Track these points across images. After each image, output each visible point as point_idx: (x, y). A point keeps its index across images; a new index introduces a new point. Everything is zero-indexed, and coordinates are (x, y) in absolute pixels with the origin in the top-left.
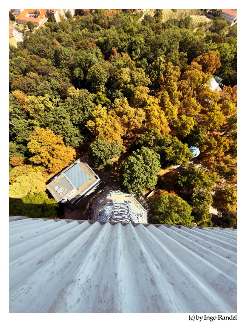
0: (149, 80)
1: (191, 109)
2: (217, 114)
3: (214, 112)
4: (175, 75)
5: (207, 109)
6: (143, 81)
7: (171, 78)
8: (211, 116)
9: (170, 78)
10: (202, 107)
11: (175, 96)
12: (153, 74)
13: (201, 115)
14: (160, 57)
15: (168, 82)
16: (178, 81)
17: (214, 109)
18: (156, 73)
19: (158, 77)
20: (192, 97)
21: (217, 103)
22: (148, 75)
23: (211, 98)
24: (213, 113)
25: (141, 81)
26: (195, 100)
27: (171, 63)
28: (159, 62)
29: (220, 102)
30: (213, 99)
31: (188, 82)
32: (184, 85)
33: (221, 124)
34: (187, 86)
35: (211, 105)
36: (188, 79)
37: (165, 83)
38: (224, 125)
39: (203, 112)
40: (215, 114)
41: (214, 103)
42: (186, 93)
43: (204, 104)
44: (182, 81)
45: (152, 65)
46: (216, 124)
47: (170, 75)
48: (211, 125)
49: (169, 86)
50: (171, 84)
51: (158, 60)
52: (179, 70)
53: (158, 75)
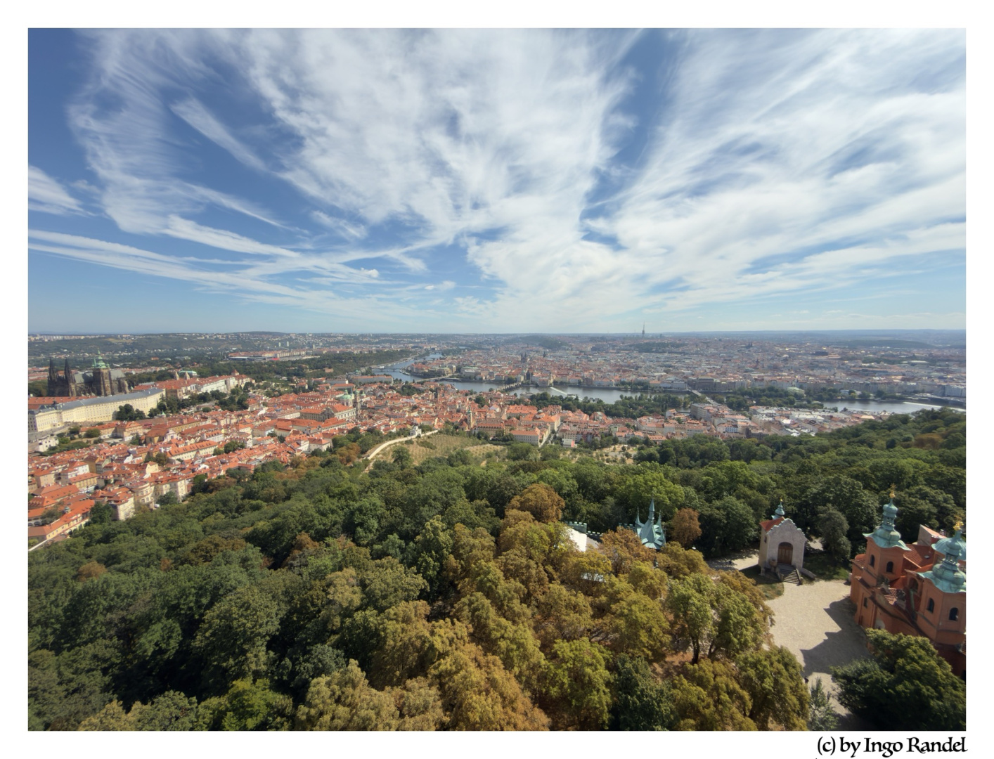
0: (420, 580)
1: (568, 615)
2: (635, 603)
3: (622, 599)
4: (483, 548)
5: (603, 598)
6: (402, 589)
7: (476, 556)
8: (626, 611)
9: (473, 558)
10: (590, 599)
11: (505, 596)
12: (426, 561)
13: (600, 621)
14: (431, 521)
15: (473, 565)
16: (495, 557)
17: (618, 592)
18: (432, 557)
19: (442, 565)
20: (550, 582)
21: (613, 576)
22: (414, 568)
23: (592, 568)
24: (624, 604)
25: (396, 591)
26: (563, 587)
27: (462, 525)
28: (433, 532)
29: (617, 570)
30: (599, 569)
31: (521, 552)
32: (514, 560)
33: (666, 625)
34: (524, 561)
35: (605, 584)
36: (517, 546)
37: (466, 571)
38: (672, 624)
39: (600, 611)
40: (629, 605)
41: (607, 576)
42: (529, 578)
43: (589, 588)
44: (505, 553)
45: (416, 543)
46: (654, 630)
47: (471, 551)
48: (644, 637)
49: (479, 575)
50: (482, 569)
51: (429, 527)
52: (486, 533)
53: (440, 559)
